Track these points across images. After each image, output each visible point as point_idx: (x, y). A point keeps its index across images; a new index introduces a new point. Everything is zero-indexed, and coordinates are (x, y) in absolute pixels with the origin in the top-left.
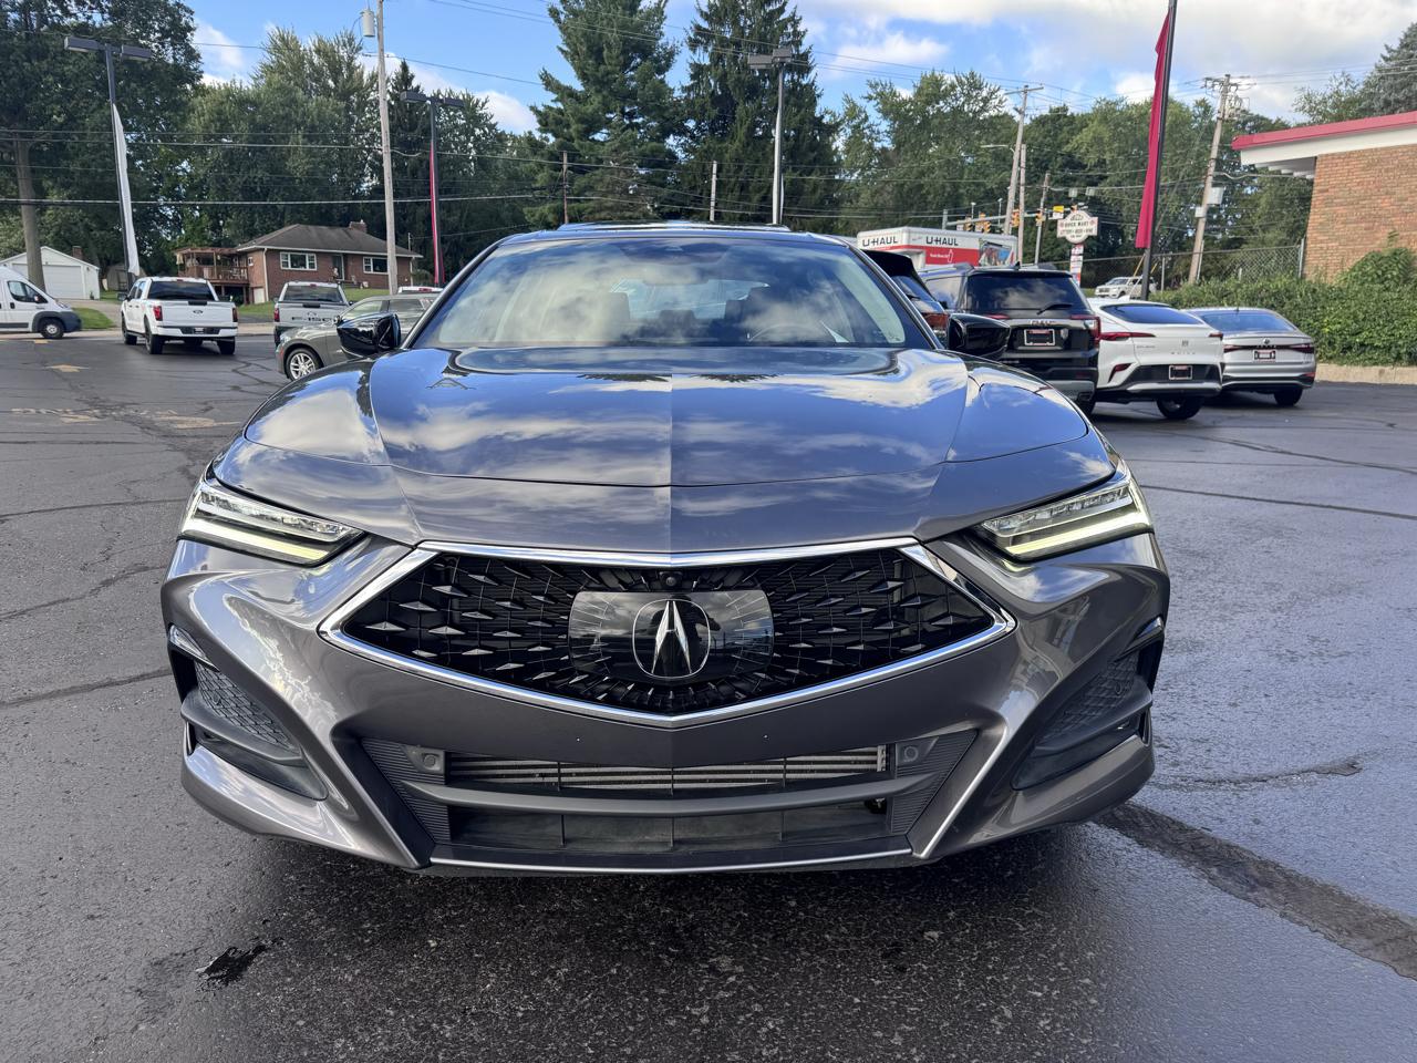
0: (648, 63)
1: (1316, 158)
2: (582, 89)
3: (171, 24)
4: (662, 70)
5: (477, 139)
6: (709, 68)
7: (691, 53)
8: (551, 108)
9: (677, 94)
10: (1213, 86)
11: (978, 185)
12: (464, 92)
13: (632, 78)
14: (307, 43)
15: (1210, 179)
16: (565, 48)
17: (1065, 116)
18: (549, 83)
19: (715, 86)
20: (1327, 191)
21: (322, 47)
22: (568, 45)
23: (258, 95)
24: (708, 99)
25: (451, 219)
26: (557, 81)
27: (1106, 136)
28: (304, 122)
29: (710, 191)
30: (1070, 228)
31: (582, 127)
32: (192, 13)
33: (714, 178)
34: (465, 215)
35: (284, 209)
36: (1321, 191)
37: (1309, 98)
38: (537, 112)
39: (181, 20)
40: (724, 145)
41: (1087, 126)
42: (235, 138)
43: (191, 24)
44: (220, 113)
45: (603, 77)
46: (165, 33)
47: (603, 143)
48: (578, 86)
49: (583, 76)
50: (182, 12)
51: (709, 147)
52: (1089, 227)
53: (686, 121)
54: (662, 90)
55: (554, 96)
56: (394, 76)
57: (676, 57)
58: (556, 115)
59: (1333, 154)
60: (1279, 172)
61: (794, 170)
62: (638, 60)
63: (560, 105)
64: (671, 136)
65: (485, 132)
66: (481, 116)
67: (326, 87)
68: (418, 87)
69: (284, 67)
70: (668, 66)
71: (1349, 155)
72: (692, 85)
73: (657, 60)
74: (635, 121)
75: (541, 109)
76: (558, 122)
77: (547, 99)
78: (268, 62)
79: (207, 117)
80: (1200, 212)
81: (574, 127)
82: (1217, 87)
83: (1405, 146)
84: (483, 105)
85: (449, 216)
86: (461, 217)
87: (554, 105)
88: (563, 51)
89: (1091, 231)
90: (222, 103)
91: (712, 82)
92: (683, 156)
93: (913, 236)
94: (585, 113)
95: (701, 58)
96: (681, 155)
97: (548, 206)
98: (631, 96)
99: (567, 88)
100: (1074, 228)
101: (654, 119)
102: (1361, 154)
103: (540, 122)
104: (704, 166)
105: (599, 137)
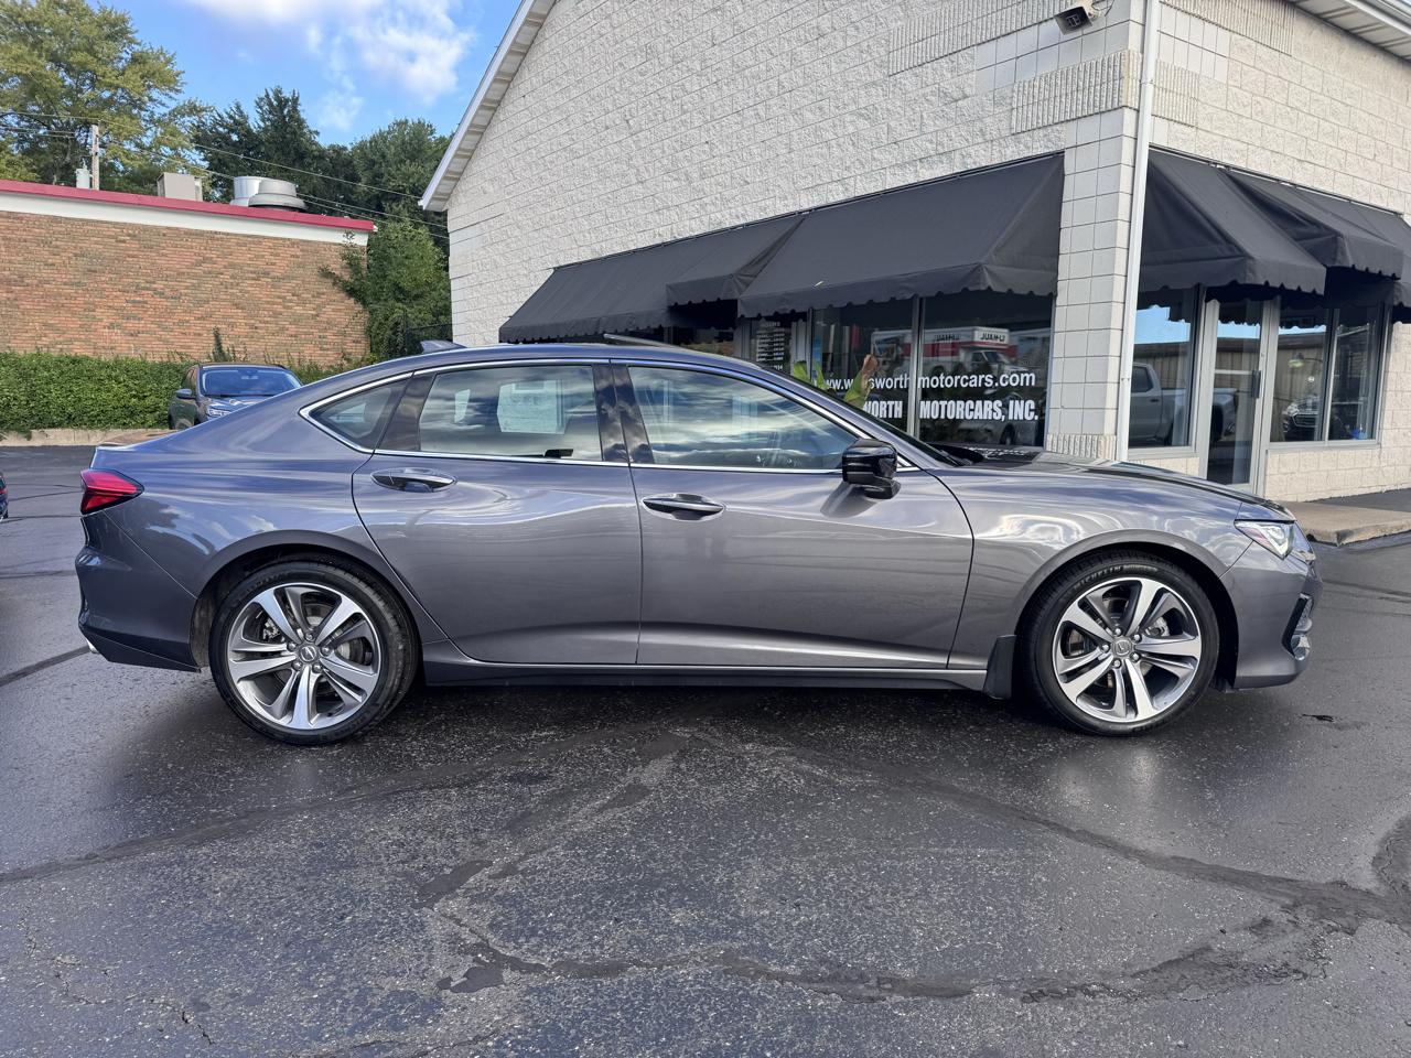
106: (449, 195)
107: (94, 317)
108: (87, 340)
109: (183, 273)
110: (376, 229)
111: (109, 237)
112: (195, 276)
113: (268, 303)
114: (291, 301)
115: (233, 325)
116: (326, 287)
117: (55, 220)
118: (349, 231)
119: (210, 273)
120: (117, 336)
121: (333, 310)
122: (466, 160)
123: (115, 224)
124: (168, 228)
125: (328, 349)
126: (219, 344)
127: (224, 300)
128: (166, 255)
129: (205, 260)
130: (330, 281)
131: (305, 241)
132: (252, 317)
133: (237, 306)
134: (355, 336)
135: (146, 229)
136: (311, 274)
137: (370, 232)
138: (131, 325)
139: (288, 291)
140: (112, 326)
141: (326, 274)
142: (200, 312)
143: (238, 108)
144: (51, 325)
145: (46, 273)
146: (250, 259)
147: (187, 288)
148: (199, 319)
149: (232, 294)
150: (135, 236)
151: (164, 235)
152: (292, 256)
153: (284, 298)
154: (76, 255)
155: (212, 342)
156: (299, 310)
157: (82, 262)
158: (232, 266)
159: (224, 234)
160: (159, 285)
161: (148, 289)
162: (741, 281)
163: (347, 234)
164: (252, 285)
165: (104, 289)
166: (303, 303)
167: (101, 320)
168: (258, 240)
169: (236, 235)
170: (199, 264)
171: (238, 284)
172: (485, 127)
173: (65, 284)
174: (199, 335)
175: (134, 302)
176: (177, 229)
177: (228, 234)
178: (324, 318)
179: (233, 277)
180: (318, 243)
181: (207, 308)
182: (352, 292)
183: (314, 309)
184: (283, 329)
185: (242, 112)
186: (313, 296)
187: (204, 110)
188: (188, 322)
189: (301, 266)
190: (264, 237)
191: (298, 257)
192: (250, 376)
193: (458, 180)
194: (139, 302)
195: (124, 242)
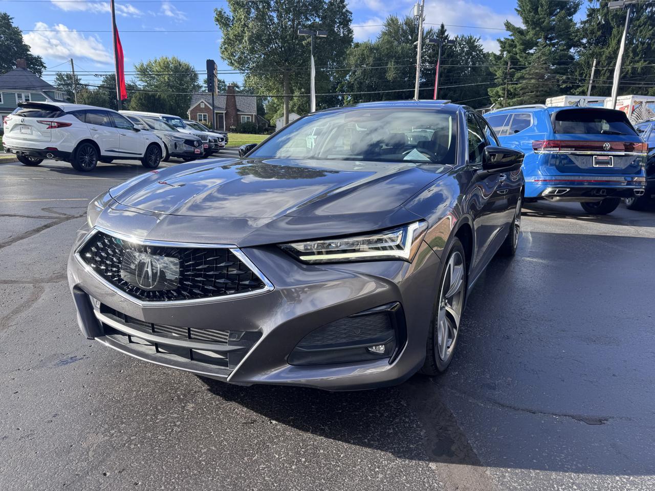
0: (563, 11)
2: (526, 28)
3: (343, 19)
4: (571, 14)
5: (473, 57)
6: (598, 10)
7: (589, 3)
8: (508, 39)
9: (578, 25)
12: (469, 35)
13: (554, 20)
14: (401, 21)
16: (519, 9)
18: (508, 26)
19: (601, 19)
21: (408, 21)
22: (520, 7)
23: (378, 45)
24: (596, 26)
25: (455, 96)
26: (513, 26)
28: (395, 56)
29: (590, 75)
31: (522, 47)
32: (351, 13)
33: (593, 69)
34: (463, 93)
35: (383, 94)
38: (501, 42)
39: (347, 17)
40: (602, 50)
42: (367, 65)
43: (351, 18)
44: (363, 54)
45: (537, 21)
46: (341, 23)
47: (532, 54)
48: (523, 27)
49: (526, 22)
50: (348, 14)
51: (593, 52)
53: (582, 39)
54: (569, 24)
55: (511, 33)
56: (437, 31)
57: (580, 6)
58: (510, 42)
61: (645, 61)
62: (558, 10)
63: (513, 38)
64: (572, 48)
65: (477, 53)
66: (476, 46)
67: (408, 39)
68: (448, 35)
69: (391, 32)
70: (575, 12)
72: (588, 20)
73: (569, 9)
74: (553, 41)
75: (502, 39)
76: (511, 46)
77: (507, 35)
78: (384, 30)
79: (357, 57)
81: (518, 47)
84: (478, 40)
85: (454, 94)
86: (461, 94)
87: (510, 38)
88: (517, 10)
90: (363, 50)
91: (600, 17)
92: (578, 57)
94: (525, 40)
95: (595, 5)
96: (577, 57)
97: (500, 87)
98: (552, 29)
99: (518, 28)
101: (563, 40)
103: (501, 47)
104: (588, 62)
105: (531, 51)
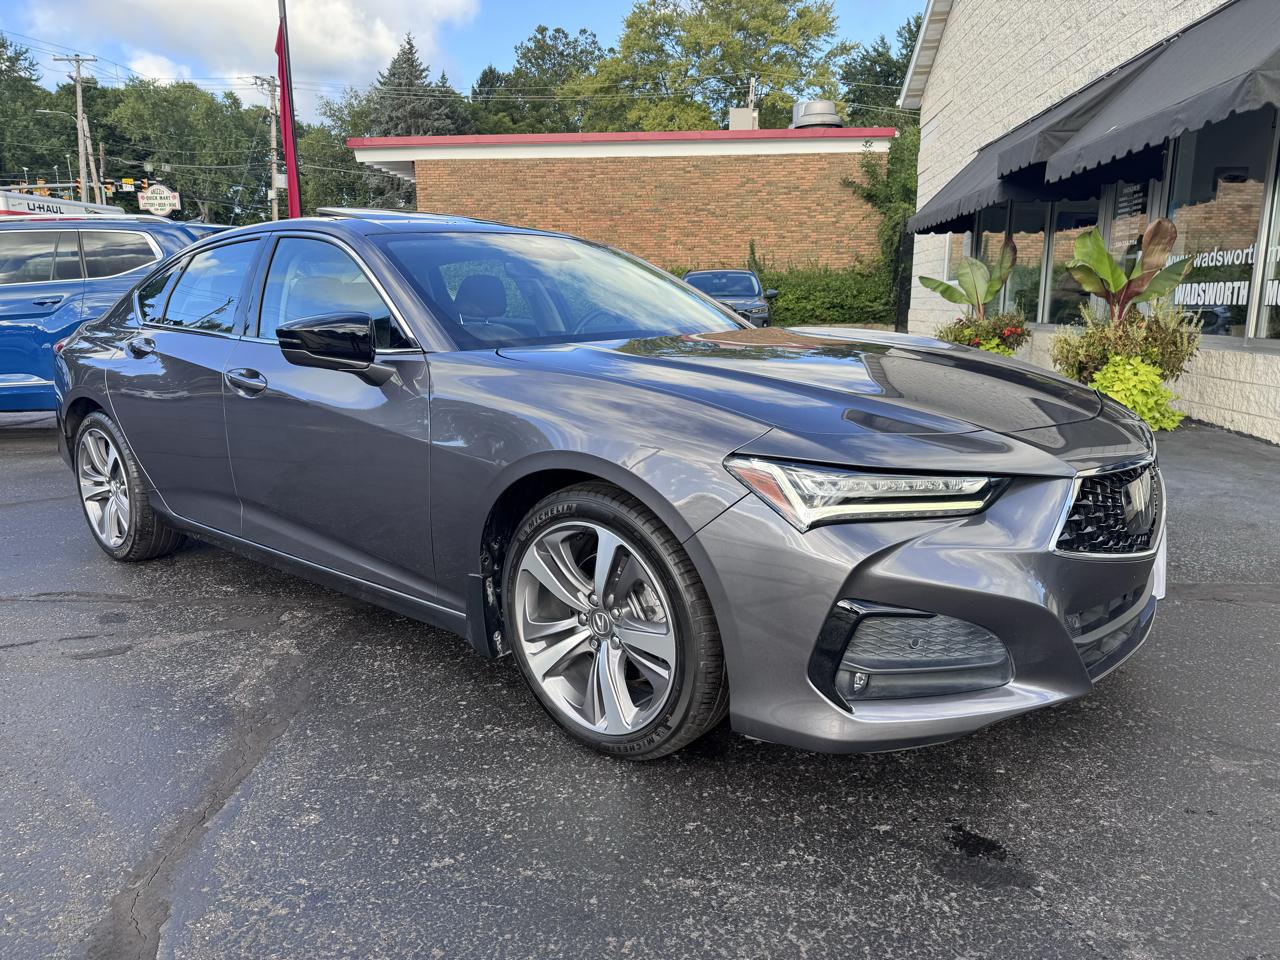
1: (413, 162)
10: (262, 85)
11: (24, 149)
15: (275, 166)
17: (95, 88)
20: (426, 189)
27: (146, 114)
30: (152, 201)
36: (422, 189)
37: (328, 104)
41: (121, 101)
52: (172, 201)
59: (426, 161)
60: (380, 170)
71: (437, 163)
80: (272, 194)
82: (266, 86)
83: (474, 160)
89: (174, 205)
93: (11, 201)
100: (156, 202)
102: (446, 162)
106: (923, 90)
107: (665, 236)
108: (659, 255)
109: (731, 194)
110: (897, 134)
111: (679, 169)
112: (739, 196)
113: (795, 214)
114: (815, 211)
115: (765, 236)
116: (847, 195)
117: (644, 160)
118: (869, 139)
119: (751, 191)
120: (680, 250)
121: (852, 216)
122: (935, 51)
123: (684, 158)
124: (723, 157)
125: (842, 253)
126: (753, 253)
127: (760, 214)
128: (718, 180)
129: (749, 180)
130: (851, 190)
131: (832, 154)
132: (781, 228)
133: (770, 219)
134: (869, 239)
135: (706, 159)
136: (834, 183)
137: (893, 139)
138: (690, 241)
139: (813, 202)
140: (676, 243)
141: (847, 183)
142: (740, 226)
143: (883, 40)
144: (637, 244)
145: (635, 203)
146: (784, 176)
147: (732, 206)
148: (739, 232)
149: (767, 209)
150: (698, 166)
151: (719, 163)
152: (820, 169)
153: (810, 208)
154: (656, 187)
155: (748, 252)
156: (821, 218)
157: (660, 192)
158: (769, 183)
159: (765, 156)
160: (711, 207)
161: (703, 210)
162: (1055, 137)
163: (866, 142)
164: (783, 199)
165: (672, 213)
166: (826, 211)
167: (669, 239)
168: (792, 157)
169: (775, 156)
170: (743, 185)
171: (772, 200)
172: (948, 13)
173: (648, 211)
174: (739, 246)
175: (694, 221)
176: (729, 156)
177: (769, 156)
178: (842, 224)
179: (769, 194)
180: (843, 154)
181: (746, 223)
182: (870, 197)
183: (835, 217)
184: (807, 237)
185: (885, 44)
186: (835, 205)
187: (853, 48)
188: (731, 235)
189: (827, 177)
190: (797, 155)
191: (824, 169)
192: (719, 279)
193: (929, 73)
194: (697, 222)
195: (689, 172)
